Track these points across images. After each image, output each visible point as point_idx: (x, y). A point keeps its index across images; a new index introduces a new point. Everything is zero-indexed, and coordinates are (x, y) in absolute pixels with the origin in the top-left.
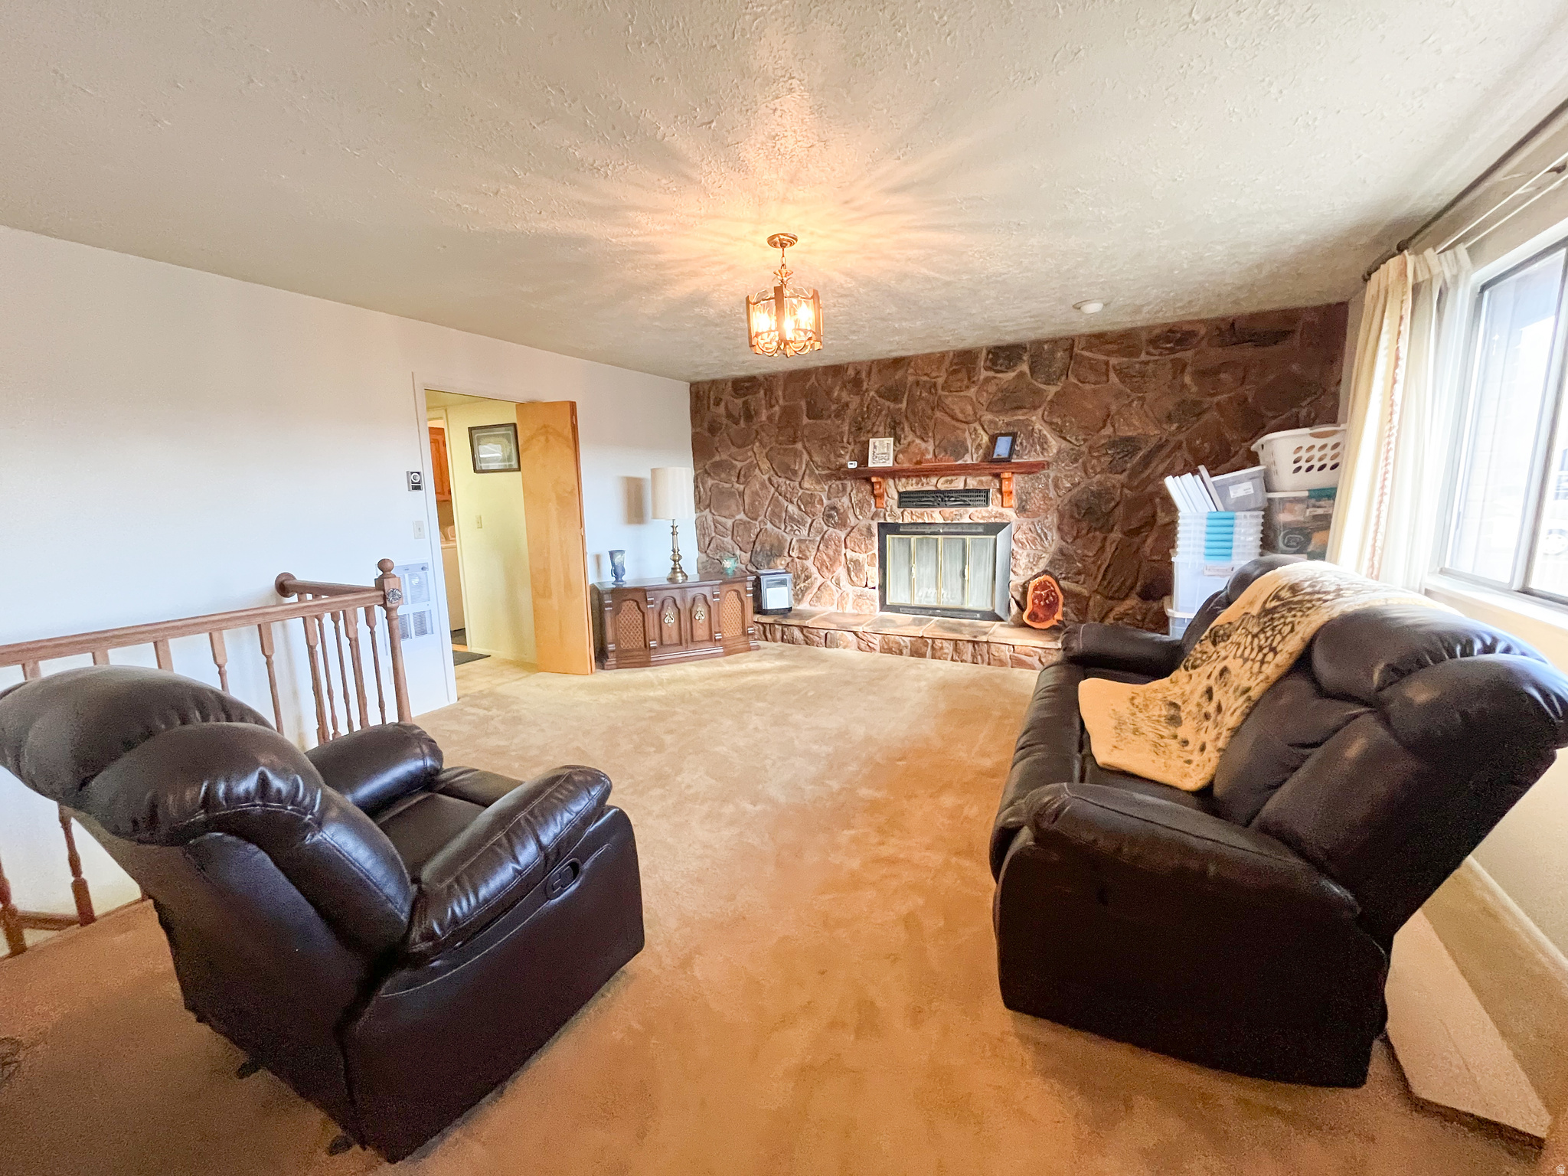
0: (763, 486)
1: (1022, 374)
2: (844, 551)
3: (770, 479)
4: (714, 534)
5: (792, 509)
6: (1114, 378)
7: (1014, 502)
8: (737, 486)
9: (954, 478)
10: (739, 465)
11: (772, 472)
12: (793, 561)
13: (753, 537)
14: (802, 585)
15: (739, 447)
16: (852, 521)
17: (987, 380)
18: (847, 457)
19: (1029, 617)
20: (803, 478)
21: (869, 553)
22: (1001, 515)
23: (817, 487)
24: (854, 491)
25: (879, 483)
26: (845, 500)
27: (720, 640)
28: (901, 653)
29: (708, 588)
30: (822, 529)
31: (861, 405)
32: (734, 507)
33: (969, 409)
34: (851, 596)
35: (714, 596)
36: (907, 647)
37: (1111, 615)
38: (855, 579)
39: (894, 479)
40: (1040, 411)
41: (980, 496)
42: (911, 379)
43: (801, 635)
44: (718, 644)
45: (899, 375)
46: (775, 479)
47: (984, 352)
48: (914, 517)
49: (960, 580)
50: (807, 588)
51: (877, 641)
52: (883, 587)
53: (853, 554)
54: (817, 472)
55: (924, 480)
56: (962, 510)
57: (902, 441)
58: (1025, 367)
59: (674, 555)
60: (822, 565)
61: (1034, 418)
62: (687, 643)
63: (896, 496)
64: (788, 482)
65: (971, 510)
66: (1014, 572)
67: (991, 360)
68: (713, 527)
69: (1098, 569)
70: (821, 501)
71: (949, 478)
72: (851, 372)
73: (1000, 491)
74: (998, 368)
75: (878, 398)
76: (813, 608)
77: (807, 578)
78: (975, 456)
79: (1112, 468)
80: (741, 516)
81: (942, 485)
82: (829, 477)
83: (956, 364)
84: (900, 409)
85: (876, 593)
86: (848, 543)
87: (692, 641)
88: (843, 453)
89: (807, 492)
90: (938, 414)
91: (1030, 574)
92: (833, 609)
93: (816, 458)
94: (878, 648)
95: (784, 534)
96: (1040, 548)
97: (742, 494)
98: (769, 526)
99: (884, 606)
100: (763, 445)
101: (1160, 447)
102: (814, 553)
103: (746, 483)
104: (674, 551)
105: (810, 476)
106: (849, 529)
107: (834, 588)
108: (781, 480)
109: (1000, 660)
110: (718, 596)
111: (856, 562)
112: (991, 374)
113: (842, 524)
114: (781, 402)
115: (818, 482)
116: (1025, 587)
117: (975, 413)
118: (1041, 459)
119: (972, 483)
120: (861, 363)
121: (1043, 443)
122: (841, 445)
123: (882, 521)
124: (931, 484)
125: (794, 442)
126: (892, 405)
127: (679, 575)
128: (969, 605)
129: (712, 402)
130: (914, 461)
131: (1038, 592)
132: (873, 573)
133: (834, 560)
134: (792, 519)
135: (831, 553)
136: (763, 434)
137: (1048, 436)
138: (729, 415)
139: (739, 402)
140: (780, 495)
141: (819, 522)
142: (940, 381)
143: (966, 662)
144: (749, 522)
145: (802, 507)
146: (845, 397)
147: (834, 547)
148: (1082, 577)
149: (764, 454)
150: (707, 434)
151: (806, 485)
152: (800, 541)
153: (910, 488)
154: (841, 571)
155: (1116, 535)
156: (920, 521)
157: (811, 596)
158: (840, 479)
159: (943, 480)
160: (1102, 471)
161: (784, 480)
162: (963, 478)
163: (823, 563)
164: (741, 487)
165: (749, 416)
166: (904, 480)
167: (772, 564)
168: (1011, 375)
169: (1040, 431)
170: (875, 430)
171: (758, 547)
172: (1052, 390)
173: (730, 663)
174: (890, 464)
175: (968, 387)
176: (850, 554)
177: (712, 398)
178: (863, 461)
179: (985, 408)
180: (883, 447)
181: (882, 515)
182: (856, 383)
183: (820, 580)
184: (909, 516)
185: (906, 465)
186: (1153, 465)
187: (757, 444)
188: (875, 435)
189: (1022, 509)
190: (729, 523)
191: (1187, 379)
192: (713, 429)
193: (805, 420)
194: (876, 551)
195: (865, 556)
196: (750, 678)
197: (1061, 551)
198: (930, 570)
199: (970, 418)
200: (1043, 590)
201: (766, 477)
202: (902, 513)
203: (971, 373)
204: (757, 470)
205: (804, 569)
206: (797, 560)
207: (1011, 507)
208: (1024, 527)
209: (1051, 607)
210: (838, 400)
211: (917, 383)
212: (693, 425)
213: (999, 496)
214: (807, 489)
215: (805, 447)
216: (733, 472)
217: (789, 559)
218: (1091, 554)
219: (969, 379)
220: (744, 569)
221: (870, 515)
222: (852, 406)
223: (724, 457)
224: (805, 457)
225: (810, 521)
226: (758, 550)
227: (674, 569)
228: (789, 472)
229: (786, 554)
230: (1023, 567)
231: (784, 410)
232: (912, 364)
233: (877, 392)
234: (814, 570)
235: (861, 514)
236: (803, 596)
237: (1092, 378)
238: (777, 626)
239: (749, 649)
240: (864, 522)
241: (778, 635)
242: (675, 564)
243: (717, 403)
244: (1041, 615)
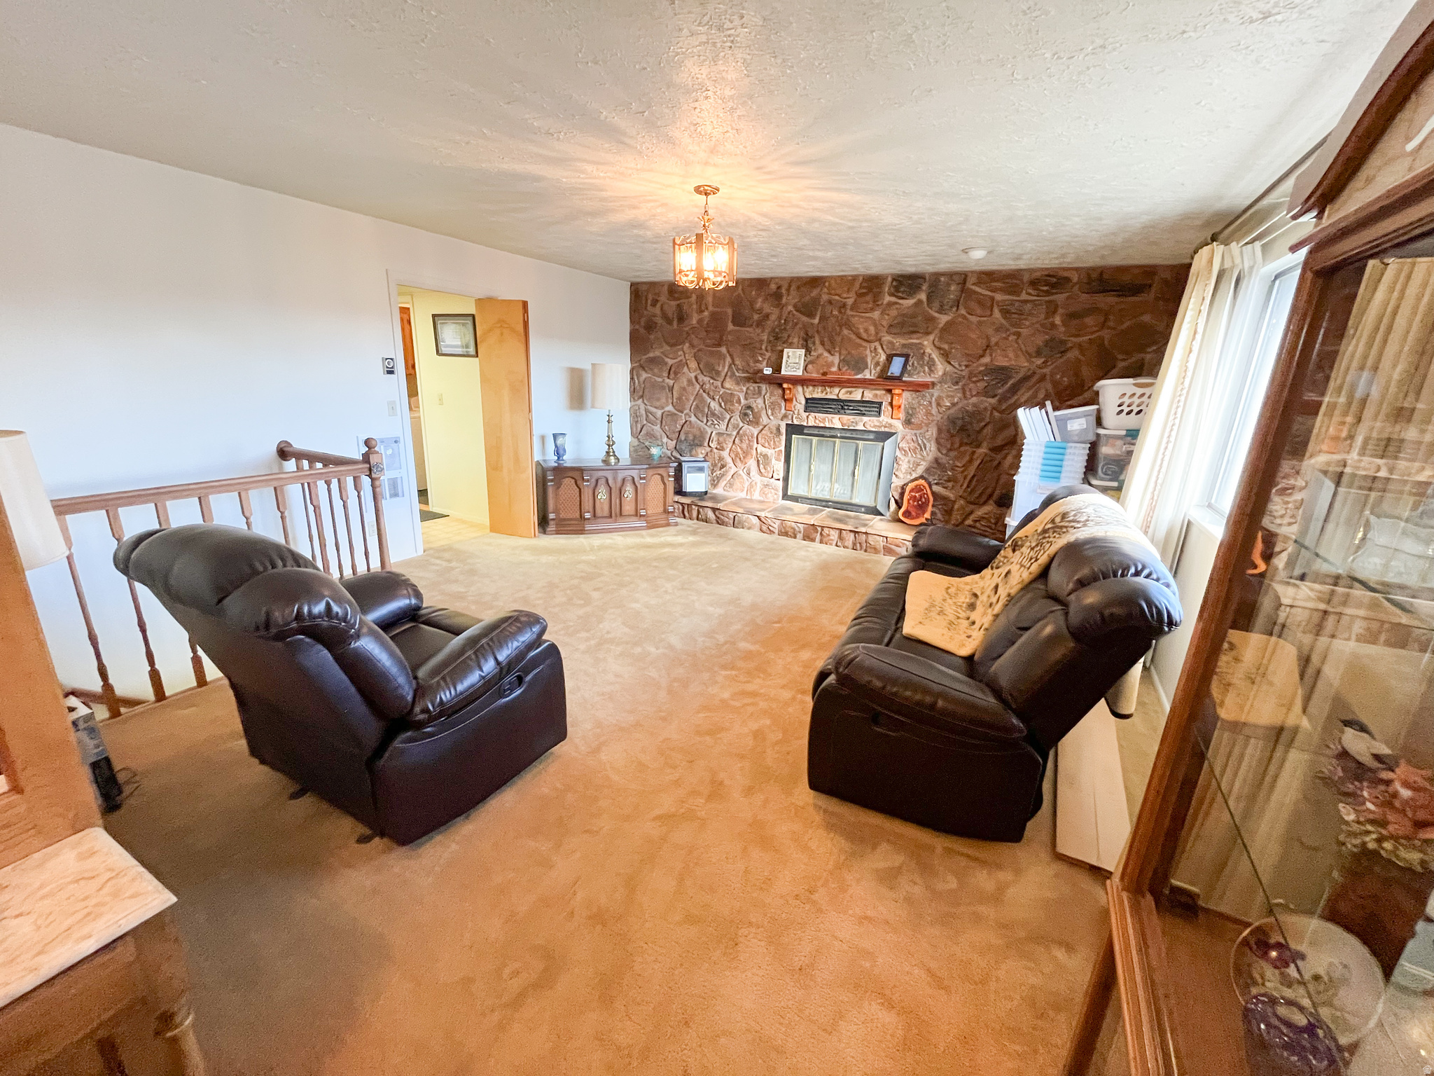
0: (690, 382)
1: (920, 301)
2: (755, 445)
3: (696, 377)
4: (645, 422)
5: (714, 405)
6: (997, 313)
7: (902, 415)
8: (667, 380)
9: (853, 389)
10: (670, 362)
11: (699, 372)
12: (711, 451)
13: (679, 427)
14: (719, 472)
15: (672, 345)
16: (764, 420)
17: (890, 304)
18: (765, 363)
19: (904, 514)
20: (724, 379)
21: (777, 450)
22: (891, 426)
23: (737, 388)
24: (768, 394)
25: (790, 389)
26: (760, 401)
27: (644, 516)
28: (795, 537)
29: (637, 471)
30: (738, 425)
31: (780, 318)
32: (664, 400)
33: (872, 329)
34: (759, 485)
35: (641, 478)
36: (800, 532)
37: (972, 517)
38: (763, 471)
39: (802, 386)
40: (931, 337)
41: (875, 408)
42: (825, 297)
43: (714, 516)
44: (642, 518)
45: (815, 293)
46: (701, 377)
47: (890, 279)
48: (817, 421)
49: (851, 478)
50: (723, 475)
51: (776, 526)
52: (786, 479)
53: (763, 449)
54: (737, 374)
55: (828, 390)
56: (858, 418)
57: (813, 353)
58: (923, 296)
59: (609, 440)
60: (736, 456)
61: (926, 343)
62: (616, 516)
63: (803, 402)
64: (712, 381)
65: (865, 419)
66: (896, 476)
67: (895, 287)
68: (644, 416)
69: (965, 478)
70: (739, 402)
71: (850, 389)
72: (773, 286)
73: (891, 404)
74: (900, 294)
75: (794, 312)
76: (726, 493)
77: (723, 466)
78: (873, 372)
79: (986, 393)
80: (670, 408)
81: (843, 394)
82: (748, 379)
83: (864, 288)
84: (812, 324)
85: (780, 484)
86: (759, 439)
87: (621, 515)
88: (761, 359)
89: (727, 391)
90: (846, 332)
91: (909, 478)
92: (743, 495)
93: (737, 362)
94: (776, 531)
95: (706, 427)
96: (919, 456)
97: (671, 389)
98: (693, 419)
99: (785, 496)
100: (692, 346)
101: (1026, 378)
102: (730, 446)
103: (676, 379)
104: (608, 437)
105: (731, 377)
106: (761, 427)
107: (745, 477)
108: (707, 379)
109: (875, 549)
110: (644, 478)
111: (765, 456)
112: (893, 299)
113: (756, 422)
114: (711, 308)
115: (738, 384)
116: (903, 488)
117: (877, 333)
118: (928, 379)
119: (869, 395)
120: (783, 279)
121: (931, 365)
122: (760, 352)
123: (790, 422)
124: (834, 393)
125: (719, 345)
126: (805, 319)
127: (612, 458)
128: (856, 501)
129: (649, 302)
130: (821, 371)
131: (913, 494)
132: (779, 466)
133: (746, 454)
134: (713, 414)
135: (744, 446)
136: (693, 336)
137: (936, 360)
138: (665, 316)
139: (674, 303)
140: (704, 391)
141: (736, 419)
142: (850, 302)
143: (847, 548)
144: (676, 414)
145: (723, 404)
146: (767, 308)
147: (747, 442)
148: (950, 484)
149: (692, 354)
150: (642, 331)
151: (727, 385)
152: (719, 434)
153: (815, 396)
154: (752, 463)
155: (983, 450)
156: (822, 425)
157: (725, 482)
158: (756, 383)
159: (844, 391)
160: (978, 394)
161: (708, 379)
162: (861, 390)
163: (737, 455)
164: (671, 382)
165: (681, 319)
166: (811, 388)
167: (694, 452)
168: (911, 302)
169: (930, 355)
170: (790, 341)
171: (682, 437)
172: (944, 319)
173: (652, 536)
174: (800, 373)
175: (872, 310)
176: (760, 449)
177: (650, 297)
178: (777, 369)
179: (885, 329)
180: (795, 358)
181: (790, 417)
182: (777, 296)
183: (734, 469)
184: (813, 419)
185: (815, 375)
186: (1019, 393)
187: (687, 345)
188: (791, 346)
189: (908, 422)
190: (659, 413)
191: (1057, 320)
192: (650, 327)
193: (731, 327)
194: (783, 448)
195: (773, 451)
196: (666, 550)
197: (936, 460)
198: (825, 468)
199: (871, 338)
200: (917, 492)
201: (693, 375)
202: (808, 417)
203: (877, 298)
204: (686, 369)
205: (721, 459)
206: (715, 451)
207: (899, 419)
208: (908, 437)
209: (922, 507)
210: (760, 311)
211: (830, 302)
212: (632, 322)
213: (890, 408)
214: (727, 389)
215: (728, 352)
216: (665, 368)
217: (709, 449)
218: (959, 464)
219: (874, 302)
220: (670, 455)
221: (780, 416)
222: (773, 317)
223: (657, 353)
224: (728, 359)
225: (728, 417)
226: (683, 439)
227: (608, 453)
228: (712, 372)
229: (706, 444)
230: (904, 471)
231: (713, 314)
232: (827, 284)
233: (795, 306)
234: (729, 460)
235: (772, 414)
236: (718, 482)
237: (979, 311)
238: (693, 507)
239: (668, 525)
240: (774, 422)
241: (695, 514)
242: (609, 449)
243: (654, 305)
244: (913, 514)
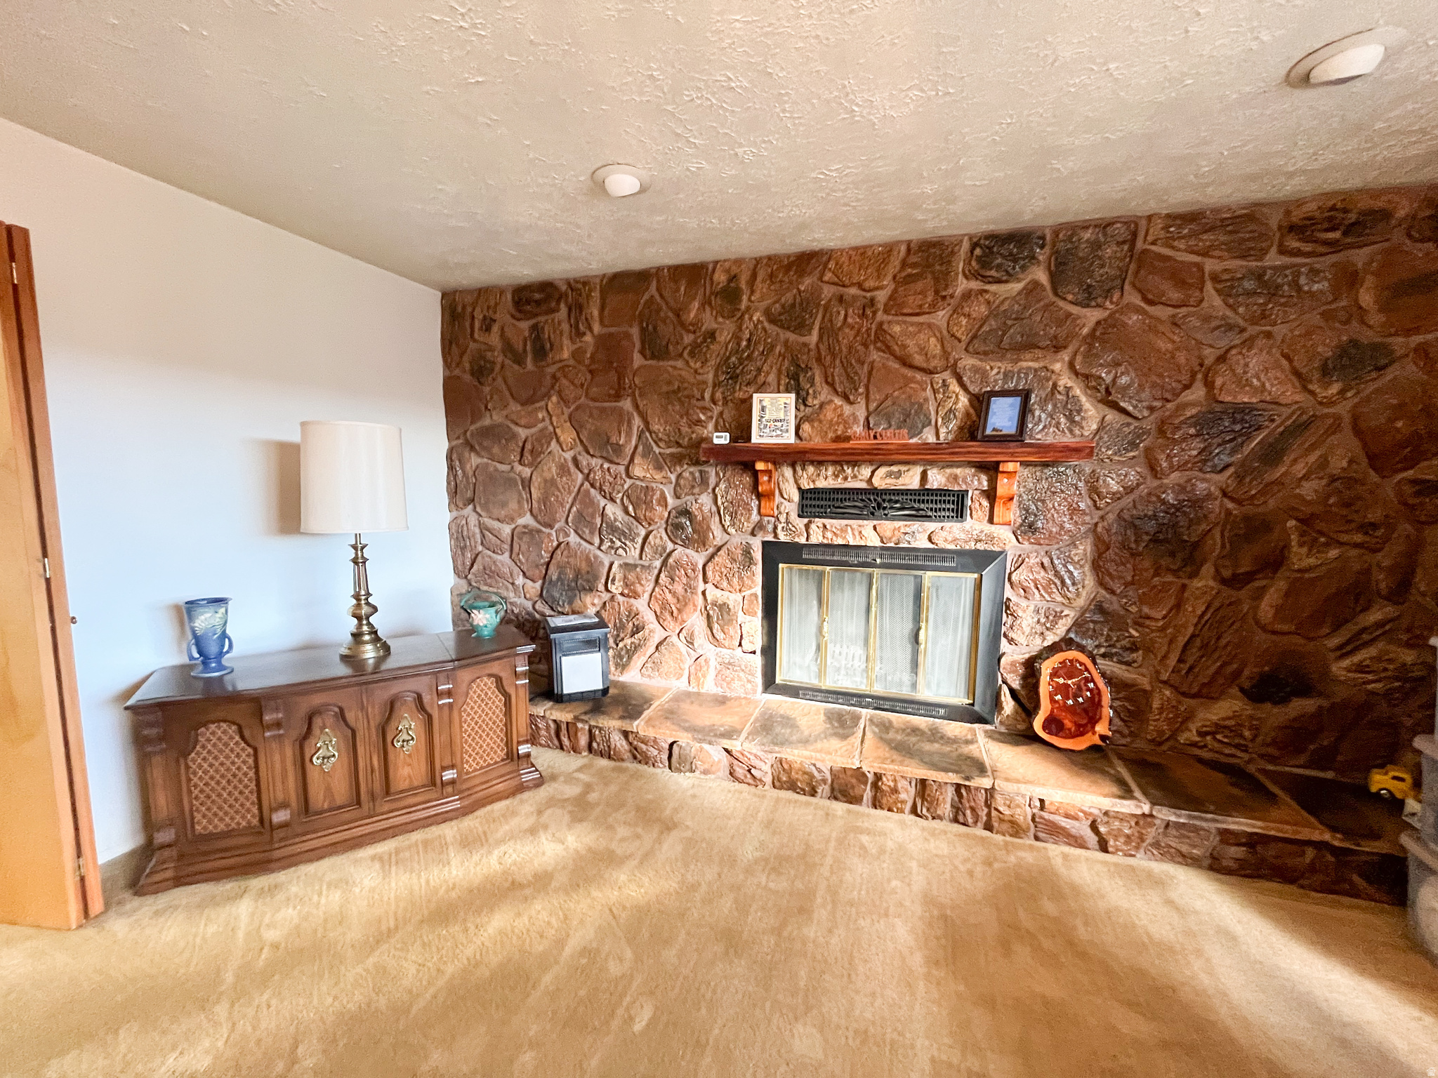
0: (563, 470)
1: (1035, 285)
2: (701, 586)
3: (575, 460)
4: (480, 548)
5: (613, 511)
6: (1213, 300)
7: (1013, 514)
8: (518, 468)
9: (903, 468)
10: (523, 433)
11: (580, 448)
12: (612, 598)
13: (546, 556)
14: (628, 641)
15: (524, 404)
16: (717, 536)
17: (967, 295)
18: (711, 426)
19: (1046, 726)
20: (632, 460)
21: (747, 593)
22: (991, 538)
23: (658, 477)
24: (722, 486)
25: (769, 472)
26: (706, 499)
27: (452, 782)
28: (813, 793)
29: (426, 679)
30: (664, 549)
31: (737, 337)
32: (513, 505)
33: (934, 346)
34: (713, 663)
35: (440, 695)
36: (824, 781)
37: (1193, 727)
38: (720, 635)
39: (793, 466)
40: (1066, 356)
41: (954, 503)
42: (828, 292)
43: (624, 743)
44: (449, 789)
45: (807, 283)
46: (584, 460)
47: (966, 245)
48: (829, 535)
49: (909, 648)
50: (636, 648)
51: (765, 770)
52: (769, 652)
53: (718, 593)
54: (657, 450)
55: (849, 471)
56: (916, 526)
57: (810, 401)
58: (1042, 276)
59: (358, 606)
60: (663, 608)
61: (1057, 367)
62: (373, 797)
63: (796, 497)
64: (606, 466)
65: (931, 526)
66: (1011, 641)
67: (979, 259)
68: (478, 536)
69: (1171, 642)
70: (663, 501)
71: (895, 468)
72: (721, 278)
73: (991, 495)
74: (993, 273)
75: (766, 324)
76: (645, 681)
77: (637, 629)
78: (943, 431)
79: (1203, 461)
80: (527, 520)
81: (882, 479)
82: (677, 459)
83: (914, 265)
84: (805, 345)
85: (757, 661)
86: (709, 574)
87: (388, 793)
88: (703, 418)
89: (638, 483)
90: (875, 356)
91: (1037, 645)
92: (681, 685)
93: (655, 427)
94: (768, 779)
95: (599, 553)
96: (1059, 599)
97: (527, 484)
98: (573, 539)
99: (770, 682)
100: (564, 400)
101: (1300, 428)
102: (649, 589)
103: (535, 465)
104: (357, 597)
105: (644, 456)
106: (711, 550)
107: (682, 647)
108: (595, 462)
109: (1013, 823)
110: (449, 693)
111: (723, 608)
112: (975, 285)
113: (699, 539)
114: (597, 328)
115: (659, 468)
116: (1030, 669)
117: (946, 354)
118: (1067, 439)
119: (937, 479)
120: (739, 262)
121: (1073, 413)
122: (700, 404)
123: (770, 538)
124: (858, 478)
125: (618, 397)
126: (792, 337)
127: (369, 647)
128: (925, 694)
129: (477, 325)
130: (831, 435)
131: (1061, 681)
132: (754, 626)
133: (683, 603)
134: (613, 529)
135: (679, 588)
136: (564, 382)
137: (1083, 399)
138: (508, 348)
139: (525, 325)
140: (592, 486)
141: (660, 537)
142: (882, 296)
143: (940, 818)
144: (539, 531)
145: (631, 508)
146: (709, 322)
147: (684, 580)
148: (1138, 656)
149: (566, 416)
150: (467, 377)
151: (638, 471)
152: (626, 566)
153: (821, 484)
154: (696, 621)
155: (1204, 582)
156: (840, 541)
157: (643, 659)
158: (697, 463)
159: (882, 471)
160: (1181, 467)
161: (600, 461)
162: (918, 470)
163: (664, 605)
164: (527, 472)
165: (541, 352)
166: (811, 469)
167: (577, 604)
168: (1016, 287)
169: (1068, 389)
170: (761, 379)
171: (554, 574)
172: (1092, 316)
174: (790, 438)
175: (934, 307)
176: (712, 593)
177: (479, 316)
178: (742, 431)
179: (963, 345)
180: (778, 410)
181: (770, 527)
182: (730, 295)
183: (659, 634)
184: (822, 531)
185: (817, 442)
186: (1287, 460)
187: (554, 399)
188: (762, 388)
189: (1027, 529)
190: (506, 530)
191: (1366, 298)
192: (481, 370)
193: (638, 360)
194: (758, 590)
195: (739, 597)
197: (1100, 608)
198: (854, 626)
199: (934, 363)
200: (1070, 678)
201: (568, 456)
202: (807, 526)
203: (942, 280)
204: (554, 443)
205: (635, 614)
206: (620, 598)
207: (1008, 524)
208: (1033, 560)
209: (1090, 713)
210: (697, 324)
211: (841, 299)
212: (447, 364)
213: (985, 503)
214: (639, 479)
215: (637, 407)
216: (512, 446)
217: (606, 596)
218: (1153, 614)
219: (937, 292)
220: (531, 609)
221: (748, 526)
222: (723, 337)
223: (497, 417)
224: (637, 422)
225: (643, 532)
226: (554, 578)
227: (357, 636)
228: (608, 449)
229: (601, 587)
230: (1027, 630)
231: (602, 341)
232: (832, 265)
233: (767, 313)
234: (648, 616)
235: (733, 525)
236: (630, 658)
237: (1175, 295)
238: (580, 725)
239: (521, 788)
240: (737, 539)
241: (583, 740)
242: (360, 625)
243: (487, 327)
244: (1068, 723)
